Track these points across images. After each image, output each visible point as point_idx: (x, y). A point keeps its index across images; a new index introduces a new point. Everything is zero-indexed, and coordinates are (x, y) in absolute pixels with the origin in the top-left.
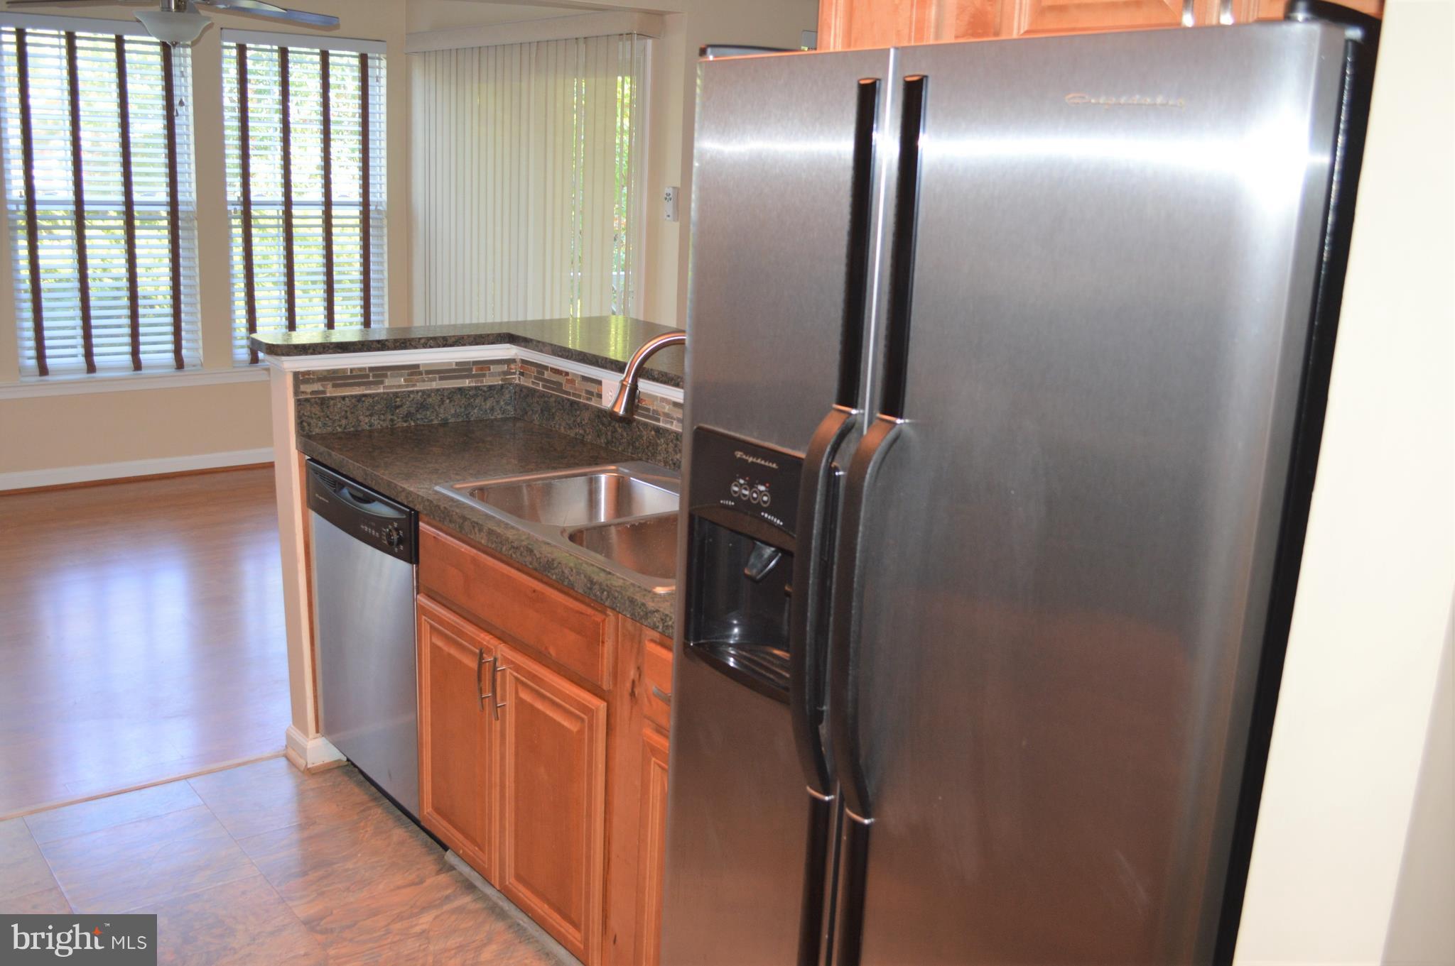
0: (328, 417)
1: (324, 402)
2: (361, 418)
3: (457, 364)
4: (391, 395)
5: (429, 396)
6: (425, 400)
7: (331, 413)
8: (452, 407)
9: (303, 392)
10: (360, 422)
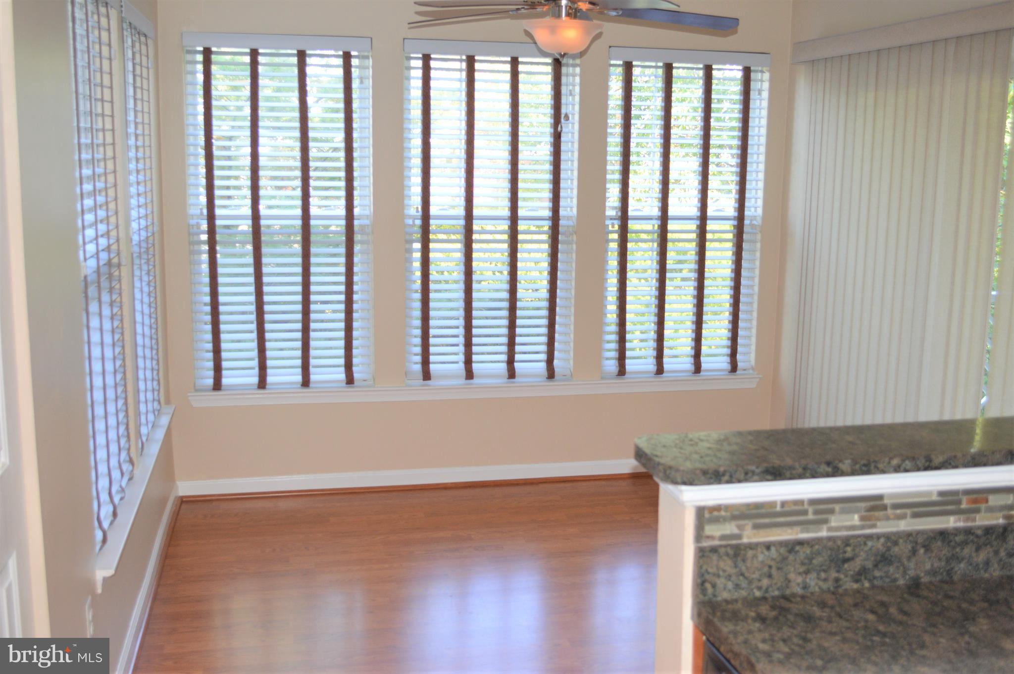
0: (742, 575)
1: (738, 552)
2: (792, 576)
3: (942, 494)
4: (839, 543)
5: (896, 543)
6: (889, 549)
7: (747, 568)
8: (927, 560)
9: (708, 537)
10: (789, 581)
